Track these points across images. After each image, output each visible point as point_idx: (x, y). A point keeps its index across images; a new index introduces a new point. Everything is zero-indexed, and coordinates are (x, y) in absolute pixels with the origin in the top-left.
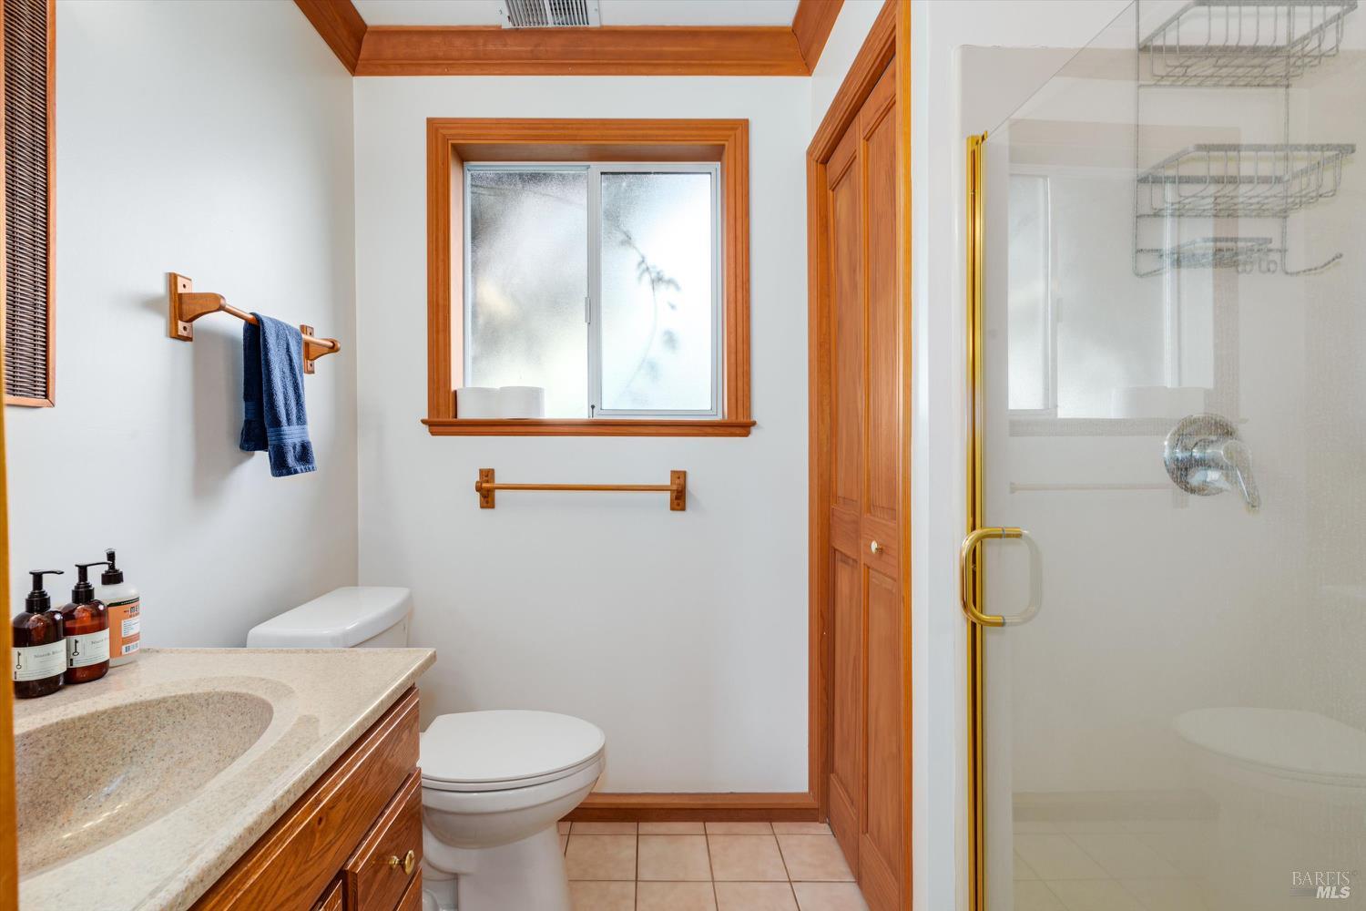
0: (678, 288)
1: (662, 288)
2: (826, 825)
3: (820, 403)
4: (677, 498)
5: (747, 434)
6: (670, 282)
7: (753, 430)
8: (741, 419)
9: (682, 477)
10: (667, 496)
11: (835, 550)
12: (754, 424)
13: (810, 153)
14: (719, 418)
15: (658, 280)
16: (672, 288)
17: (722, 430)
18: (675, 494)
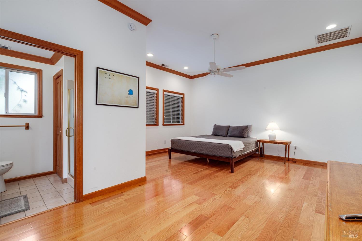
0: (27, 93)
1: (23, 92)
2: (56, 174)
3: (55, 113)
4: (27, 127)
5: (42, 117)
6: (24, 91)
7: (43, 117)
8: (40, 115)
9: (28, 124)
10: (25, 127)
11: (57, 134)
12: (43, 116)
13: (54, 77)
14: (36, 115)
15: (22, 90)
16: (25, 92)
17: (36, 117)
18: (26, 127)
